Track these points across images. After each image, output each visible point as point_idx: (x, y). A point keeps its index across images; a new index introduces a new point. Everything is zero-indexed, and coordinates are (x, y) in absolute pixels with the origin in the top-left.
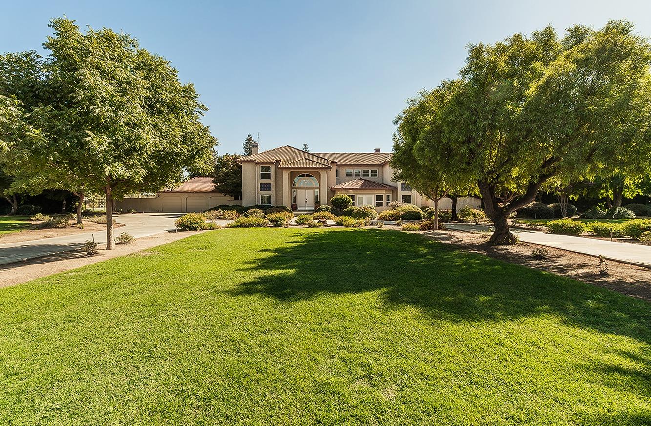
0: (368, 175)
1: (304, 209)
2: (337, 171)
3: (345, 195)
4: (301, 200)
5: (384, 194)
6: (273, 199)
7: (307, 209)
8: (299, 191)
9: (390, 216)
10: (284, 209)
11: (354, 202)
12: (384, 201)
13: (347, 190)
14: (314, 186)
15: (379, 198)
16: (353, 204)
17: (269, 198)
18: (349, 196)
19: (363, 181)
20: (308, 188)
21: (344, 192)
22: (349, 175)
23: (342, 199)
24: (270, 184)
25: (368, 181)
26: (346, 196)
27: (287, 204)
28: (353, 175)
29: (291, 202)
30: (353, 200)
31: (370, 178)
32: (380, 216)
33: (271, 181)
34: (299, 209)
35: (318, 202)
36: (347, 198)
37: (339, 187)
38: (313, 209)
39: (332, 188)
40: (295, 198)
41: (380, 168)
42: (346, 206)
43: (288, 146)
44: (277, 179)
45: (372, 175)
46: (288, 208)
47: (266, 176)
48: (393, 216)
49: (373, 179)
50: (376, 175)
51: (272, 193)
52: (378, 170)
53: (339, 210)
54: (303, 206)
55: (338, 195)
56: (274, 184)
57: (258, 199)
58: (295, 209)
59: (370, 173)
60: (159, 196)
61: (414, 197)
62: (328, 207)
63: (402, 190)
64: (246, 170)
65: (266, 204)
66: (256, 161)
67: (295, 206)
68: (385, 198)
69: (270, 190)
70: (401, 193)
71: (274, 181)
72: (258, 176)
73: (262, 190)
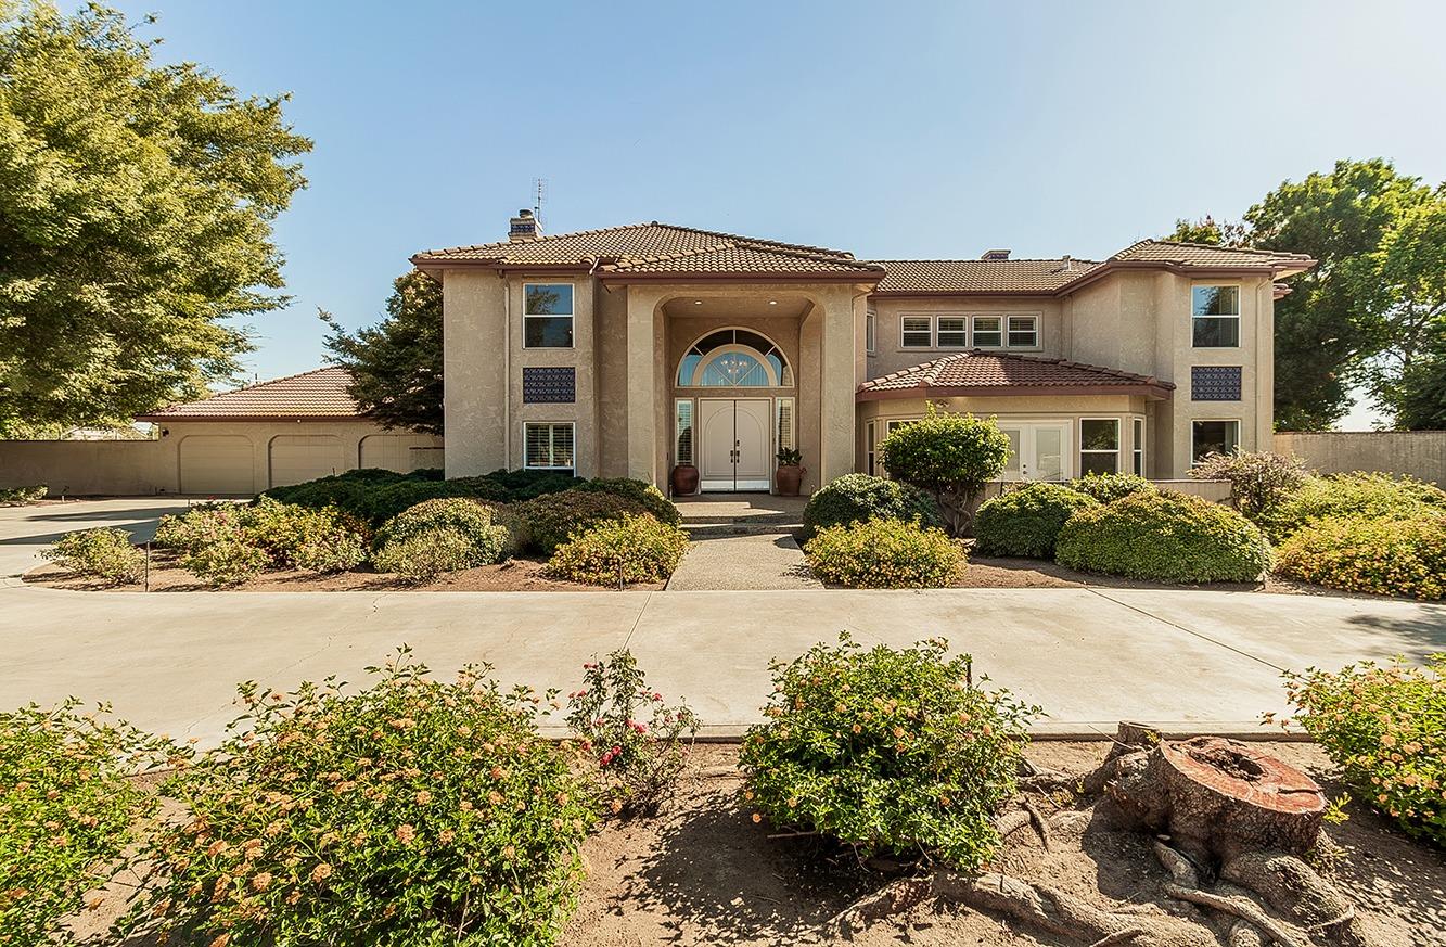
0: (995, 340)
1: (728, 485)
2: (868, 317)
4: (711, 450)
5: (1121, 412)
6: (584, 442)
7: (742, 485)
8: (708, 406)
10: (630, 496)
13: (944, 394)
14: (773, 384)
15: (1097, 432)
17: (564, 434)
20: (746, 393)
22: (916, 339)
24: (571, 372)
27: (648, 466)
28: (935, 340)
29: (670, 457)
33: (577, 357)
34: (705, 485)
35: (787, 457)
36: (986, 435)
38: (765, 485)
40: (686, 438)
41: (1049, 310)
42: (980, 477)
43: (654, 224)
44: (606, 348)
45: (1014, 339)
46: (653, 488)
47: (549, 331)
49: (1033, 353)
50: (1031, 339)
51: (579, 413)
52: (1041, 320)
54: (725, 472)
56: (590, 373)
57: (513, 440)
58: (689, 486)
59: (1004, 330)
60: (166, 433)
61: (1250, 432)
62: (888, 488)
63: (1193, 400)
64: (462, 305)
65: (551, 466)
66: (506, 262)
67: (689, 475)
68: (1124, 437)
69: (569, 397)
70: (1187, 411)
71: (591, 355)
72: (515, 331)
73: (534, 398)
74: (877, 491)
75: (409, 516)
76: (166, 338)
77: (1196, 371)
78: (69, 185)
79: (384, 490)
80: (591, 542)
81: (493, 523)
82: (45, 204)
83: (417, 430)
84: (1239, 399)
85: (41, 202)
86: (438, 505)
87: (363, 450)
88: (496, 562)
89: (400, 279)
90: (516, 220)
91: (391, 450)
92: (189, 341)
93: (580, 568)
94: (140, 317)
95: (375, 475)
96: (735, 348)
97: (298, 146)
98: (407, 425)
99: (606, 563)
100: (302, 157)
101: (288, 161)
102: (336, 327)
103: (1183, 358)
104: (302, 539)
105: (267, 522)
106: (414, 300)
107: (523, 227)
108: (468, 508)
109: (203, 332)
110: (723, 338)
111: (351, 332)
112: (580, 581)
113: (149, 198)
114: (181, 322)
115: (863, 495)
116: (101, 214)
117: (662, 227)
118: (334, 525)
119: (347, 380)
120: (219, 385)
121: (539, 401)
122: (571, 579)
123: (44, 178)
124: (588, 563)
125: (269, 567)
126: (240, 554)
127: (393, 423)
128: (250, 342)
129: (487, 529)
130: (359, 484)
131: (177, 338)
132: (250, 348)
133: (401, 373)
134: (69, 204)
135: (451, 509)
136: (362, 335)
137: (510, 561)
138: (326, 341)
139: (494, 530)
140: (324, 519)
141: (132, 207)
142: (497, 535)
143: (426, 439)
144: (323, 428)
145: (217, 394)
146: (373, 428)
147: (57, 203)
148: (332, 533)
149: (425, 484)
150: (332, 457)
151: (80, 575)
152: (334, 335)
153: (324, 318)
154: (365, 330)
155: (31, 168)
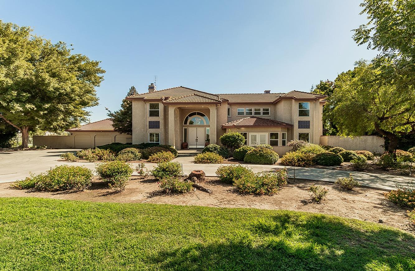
0: (259, 113)
1: (195, 147)
2: (229, 109)
3: (236, 133)
4: (191, 139)
5: (279, 131)
6: (161, 137)
7: (198, 147)
9: (299, 160)
10: (167, 148)
11: (246, 141)
12: (280, 140)
13: (238, 127)
14: (205, 124)
15: (274, 135)
16: (246, 143)
17: (157, 135)
18: (242, 134)
19: (255, 119)
20: (200, 126)
21: (236, 130)
22: (240, 113)
23: (233, 137)
24: (159, 122)
25: (261, 118)
26: (238, 134)
27: (174, 142)
28: (245, 114)
30: (246, 138)
31: (261, 116)
32: (284, 159)
33: (160, 119)
34: (190, 147)
35: (208, 141)
36: (238, 136)
37: (230, 124)
38: (203, 147)
39: (223, 126)
41: (272, 107)
42: (238, 145)
43: (181, 87)
45: (264, 113)
46: (173, 147)
47: (154, 113)
48: (303, 160)
49: (266, 117)
50: (268, 113)
51: (160, 131)
52: (270, 109)
53: (229, 149)
54: (195, 144)
55: (229, 133)
56: (163, 122)
57: (146, 136)
58: (185, 147)
59: (262, 111)
60: (72, 134)
61: (312, 136)
62: (217, 147)
63: (298, 128)
64: (137, 108)
65: (155, 142)
66: (145, 98)
67: (185, 145)
68: (280, 136)
69: (159, 128)
70: (297, 131)
71: (163, 118)
72: (147, 113)
73: (151, 128)
74: (215, 147)
75: (123, 151)
76: (73, 113)
77: (299, 122)
78: (56, 85)
79: (119, 147)
80: (155, 156)
81: (139, 153)
82: (52, 90)
83: (127, 134)
84: (309, 128)
85: (51, 89)
86: (128, 149)
87: (116, 138)
88: (139, 160)
89: (124, 100)
90: (150, 86)
91: (121, 138)
92: (78, 114)
93: (153, 160)
94: (68, 109)
95: (118, 144)
96: (197, 116)
97: (103, 72)
98: (125, 133)
99: (157, 159)
100: (103, 74)
101: (100, 75)
102: (109, 111)
103: (296, 118)
104: (104, 155)
105: (97, 152)
106: (126, 105)
107: (151, 88)
108: (133, 149)
109: (81, 112)
110: (194, 114)
111: (113, 112)
112: (152, 162)
113: (73, 87)
114: (76, 110)
115: (212, 148)
116: (62, 91)
117: (183, 87)
118: (109, 152)
119: (112, 123)
120: (83, 123)
121: (152, 128)
122: (151, 162)
123: (52, 85)
124: (154, 159)
125: (99, 160)
126: (94, 157)
127: (122, 132)
128: (90, 114)
129: (137, 154)
130: (115, 146)
131: (75, 113)
132: (90, 115)
133: (123, 121)
134: (57, 89)
135: (131, 150)
136: (115, 113)
137: (141, 159)
138: (107, 114)
139: (138, 154)
140: (108, 151)
141: (68, 90)
142: (139, 154)
143: (129, 136)
144: (107, 133)
145: (82, 125)
146: (117, 133)
147: (54, 89)
148: (109, 154)
149: (127, 145)
150: (109, 140)
151: (66, 160)
152: (109, 113)
153: (107, 109)
154: (116, 112)
155: (49, 83)
